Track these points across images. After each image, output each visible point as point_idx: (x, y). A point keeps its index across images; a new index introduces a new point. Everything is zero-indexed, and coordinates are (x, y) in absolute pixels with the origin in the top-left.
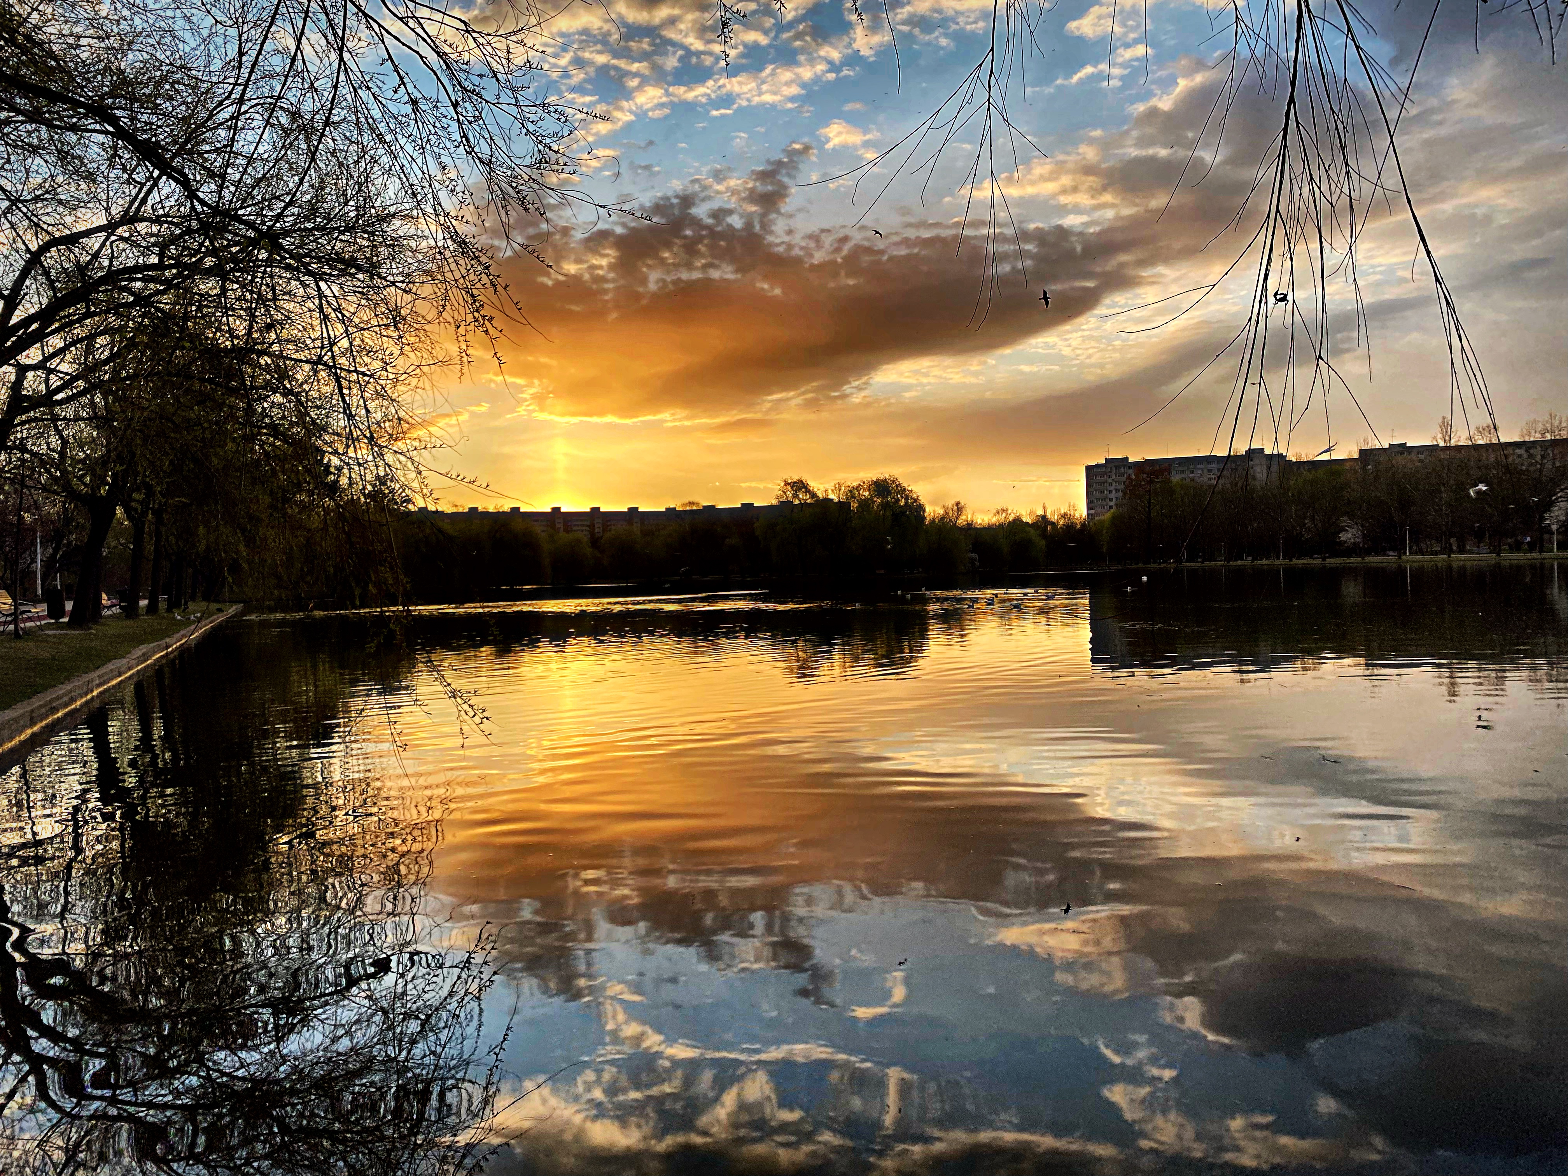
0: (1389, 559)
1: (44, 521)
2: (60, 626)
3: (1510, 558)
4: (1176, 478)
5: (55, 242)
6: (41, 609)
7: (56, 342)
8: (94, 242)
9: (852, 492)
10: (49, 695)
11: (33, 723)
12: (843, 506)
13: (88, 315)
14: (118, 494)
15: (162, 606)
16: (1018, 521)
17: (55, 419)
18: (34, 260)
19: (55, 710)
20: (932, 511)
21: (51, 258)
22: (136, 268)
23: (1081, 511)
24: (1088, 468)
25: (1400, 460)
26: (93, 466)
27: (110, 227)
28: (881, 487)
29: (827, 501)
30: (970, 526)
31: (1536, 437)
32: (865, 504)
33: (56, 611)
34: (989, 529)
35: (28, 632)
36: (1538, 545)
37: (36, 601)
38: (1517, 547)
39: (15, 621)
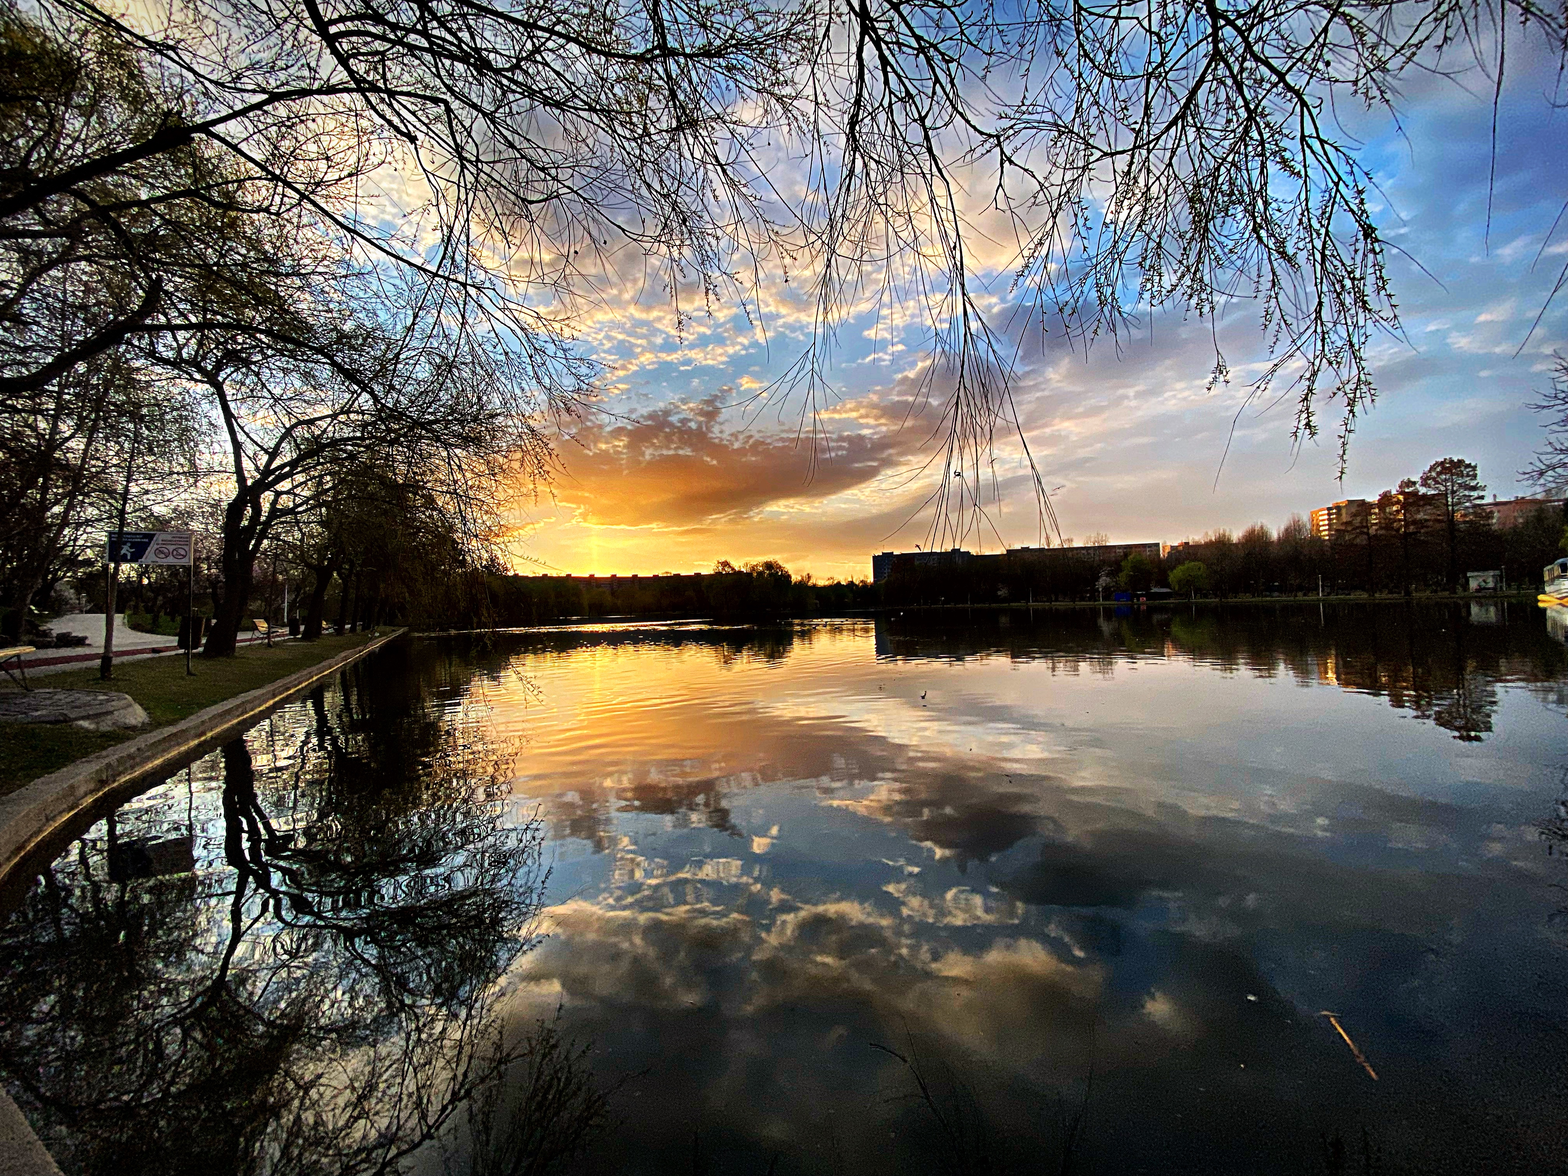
0: (1021, 604)
1: (289, 579)
2: (295, 640)
3: (1080, 604)
4: (917, 563)
5: (300, 423)
6: (286, 630)
7: (300, 478)
8: (323, 424)
9: (753, 568)
10: (287, 680)
11: (274, 696)
12: (749, 575)
13: (319, 464)
14: (334, 564)
15: (359, 628)
16: (839, 583)
17: (297, 522)
18: (288, 432)
19: (288, 689)
20: (795, 578)
21: (298, 432)
22: (349, 439)
23: (871, 579)
24: (875, 558)
25: (1027, 555)
26: (321, 549)
27: (334, 416)
28: (769, 566)
29: (740, 572)
30: (814, 586)
31: (1090, 545)
32: (760, 574)
33: (294, 631)
34: (824, 587)
35: (277, 644)
36: (1093, 598)
37: (283, 625)
38: (1083, 599)
39: (269, 638)
